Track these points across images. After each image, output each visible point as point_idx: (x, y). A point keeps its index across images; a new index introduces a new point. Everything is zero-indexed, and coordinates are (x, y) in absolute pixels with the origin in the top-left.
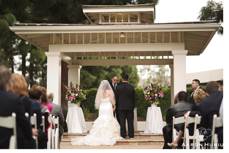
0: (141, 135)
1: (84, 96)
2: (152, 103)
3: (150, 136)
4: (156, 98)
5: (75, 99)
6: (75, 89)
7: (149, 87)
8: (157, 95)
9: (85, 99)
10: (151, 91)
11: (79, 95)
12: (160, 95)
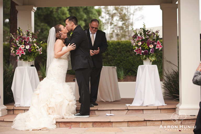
0: (129, 108)
1: (39, 50)
2: (145, 59)
3: (143, 110)
4: (152, 51)
5: (25, 54)
6: (24, 38)
7: (139, 35)
8: (153, 46)
9: (42, 53)
10: (142, 41)
11: (32, 47)
12: (158, 47)
